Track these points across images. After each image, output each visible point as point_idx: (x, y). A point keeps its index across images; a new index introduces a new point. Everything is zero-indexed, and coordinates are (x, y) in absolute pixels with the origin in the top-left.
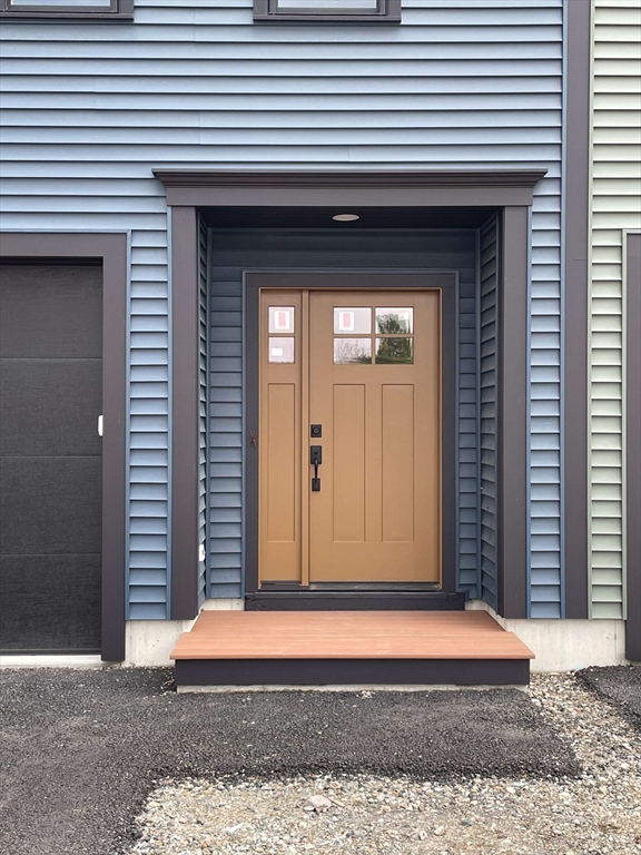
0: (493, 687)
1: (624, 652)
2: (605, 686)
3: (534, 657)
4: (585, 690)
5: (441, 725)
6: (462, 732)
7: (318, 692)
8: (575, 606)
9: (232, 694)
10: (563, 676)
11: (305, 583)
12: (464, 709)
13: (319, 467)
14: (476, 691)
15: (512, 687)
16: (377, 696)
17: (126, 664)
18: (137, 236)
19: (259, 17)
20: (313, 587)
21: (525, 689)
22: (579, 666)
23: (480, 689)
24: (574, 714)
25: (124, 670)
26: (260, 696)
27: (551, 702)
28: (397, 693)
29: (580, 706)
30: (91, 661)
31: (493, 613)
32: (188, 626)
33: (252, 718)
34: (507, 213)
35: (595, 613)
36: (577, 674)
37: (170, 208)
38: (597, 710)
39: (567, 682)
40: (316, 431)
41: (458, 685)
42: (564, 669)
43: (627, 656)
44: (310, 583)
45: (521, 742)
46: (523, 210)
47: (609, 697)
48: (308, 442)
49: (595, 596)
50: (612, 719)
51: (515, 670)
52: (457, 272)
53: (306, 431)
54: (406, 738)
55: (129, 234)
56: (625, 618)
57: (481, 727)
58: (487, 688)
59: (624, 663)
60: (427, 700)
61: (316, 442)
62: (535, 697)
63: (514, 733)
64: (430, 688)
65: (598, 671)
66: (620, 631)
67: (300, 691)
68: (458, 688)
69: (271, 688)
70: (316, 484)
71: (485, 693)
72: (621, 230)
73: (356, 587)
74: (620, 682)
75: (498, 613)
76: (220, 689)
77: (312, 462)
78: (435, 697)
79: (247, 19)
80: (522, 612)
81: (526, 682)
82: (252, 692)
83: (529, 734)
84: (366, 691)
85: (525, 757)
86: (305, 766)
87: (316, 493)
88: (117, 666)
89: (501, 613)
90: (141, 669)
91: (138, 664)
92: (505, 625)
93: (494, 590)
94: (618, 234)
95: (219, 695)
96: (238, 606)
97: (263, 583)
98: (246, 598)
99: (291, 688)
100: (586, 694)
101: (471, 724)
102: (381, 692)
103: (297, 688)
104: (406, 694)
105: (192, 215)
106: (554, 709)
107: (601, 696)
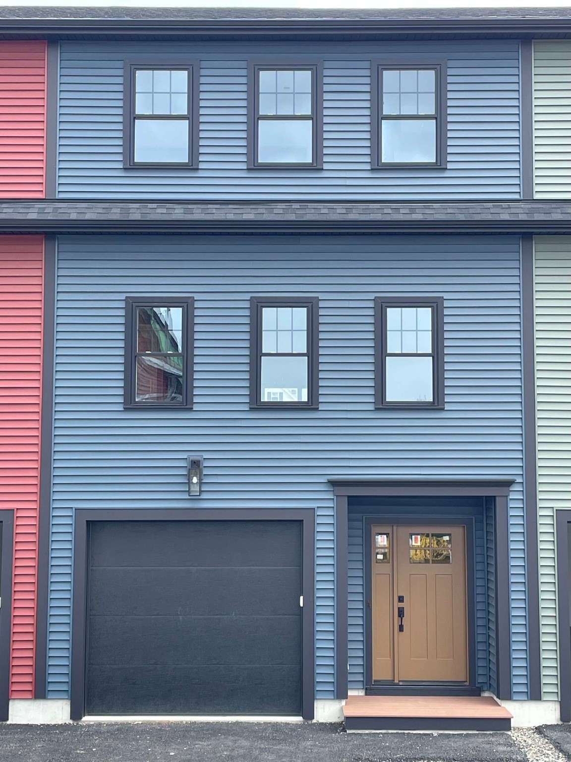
0: (494, 732)
1: (559, 717)
2: (548, 733)
3: (513, 718)
4: (538, 734)
5: (470, 745)
6: (480, 748)
7: (412, 733)
8: (535, 694)
9: (373, 734)
10: (529, 729)
11: (396, 681)
12: (481, 740)
13: (403, 619)
14: (486, 734)
15: (503, 732)
16: (440, 735)
17: (314, 721)
18: (320, 509)
19: (377, 407)
20: (401, 683)
21: (509, 733)
22: (537, 726)
23: (488, 732)
24: (530, 743)
25: (315, 723)
26: (386, 735)
27: (521, 739)
28: (450, 734)
29: (534, 740)
30: (297, 719)
31: (495, 698)
32: (343, 702)
33: (386, 743)
34: (497, 498)
35: (545, 697)
36: (536, 728)
37: (335, 497)
38: (540, 741)
39: (531, 731)
40: (401, 599)
41: (477, 731)
42: (529, 726)
43: (561, 719)
44: (399, 681)
45: (505, 751)
46: (505, 498)
47: (548, 737)
48: (397, 605)
49: (545, 689)
50: (547, 745)
51: (504, 724)
52: (474, 518)
53: (396, 599)
54: (456, 750)
55: (316, 509)
56: (560, 700)
57: (488, 746)
58: (491, 732)
59: (560, 723)
60: (463, 737)
61: (401, 605)
62: (513, 736)
63: (501, 748)
64: (465, 732)
65: (547, 726)
66: (557, 706)
67: (404, 733)
68: (477, 732)
69: (390, 731)
70: (401, 628)
71: (490, 734)
72: (553, 508)
73: (424, 684)
74: (556, 731)
75: (497, 697)
76: (367, 732)
77: (399, 616)
78: (467, 735)
79: (372, 407)
80: (508, 697)
81: (509, 729)
82: (382, 733)
83: (509, 749)
84: (435, 733)
85: (506, 756)
86: (415, 758)
87: (401, 633)
88: (310, 722)
89: (498, 697)
90: (322, 723)
91: (320, 721)
92: (501, 704)
93: (495, 686)
94: (551, 509)
95: (367, 734)
96: (362, 693)
97: (375, 681)
98: (366, 689)
99: (400, 731)
100: (538, 736)
101: (483, 745)
102: (442, 734)
103: (402, 731)
104: (453, 734)
105: (346, 499)
106: (522, 741)
107: (545, 736)
